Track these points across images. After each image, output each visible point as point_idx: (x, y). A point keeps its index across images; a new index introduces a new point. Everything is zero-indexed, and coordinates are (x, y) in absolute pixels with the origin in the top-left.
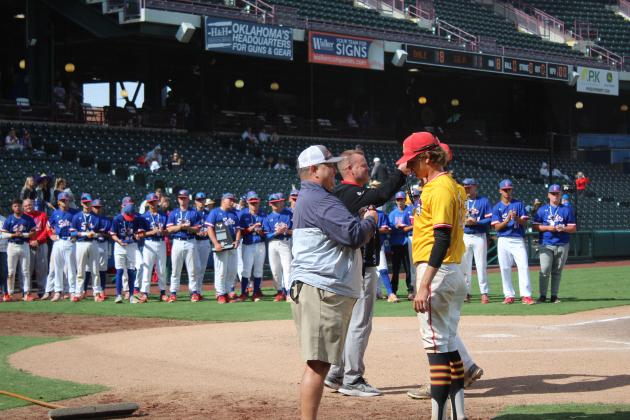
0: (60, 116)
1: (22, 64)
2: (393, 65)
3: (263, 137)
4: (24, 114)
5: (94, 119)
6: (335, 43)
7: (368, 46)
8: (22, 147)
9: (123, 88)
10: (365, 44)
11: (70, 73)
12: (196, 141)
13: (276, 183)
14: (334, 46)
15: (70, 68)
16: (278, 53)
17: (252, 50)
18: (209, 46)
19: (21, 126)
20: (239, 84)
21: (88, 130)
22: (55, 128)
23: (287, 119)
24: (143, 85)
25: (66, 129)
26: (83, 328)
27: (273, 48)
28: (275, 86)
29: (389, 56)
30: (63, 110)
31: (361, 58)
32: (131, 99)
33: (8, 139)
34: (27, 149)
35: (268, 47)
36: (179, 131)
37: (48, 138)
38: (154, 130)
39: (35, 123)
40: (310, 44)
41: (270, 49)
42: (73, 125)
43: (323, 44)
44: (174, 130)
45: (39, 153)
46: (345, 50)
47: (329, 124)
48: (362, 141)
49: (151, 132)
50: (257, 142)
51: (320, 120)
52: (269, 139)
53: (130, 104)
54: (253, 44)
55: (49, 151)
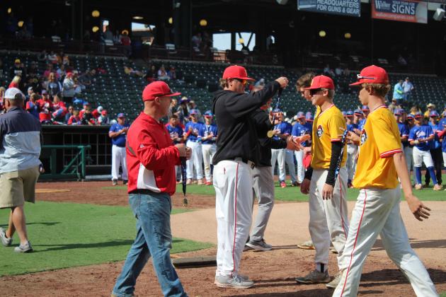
0: (195, 56)
1: (171, 21)
2: (434, 20)
3: (338, 71)
4: (171, 55)
5: (219, 59)
6: (392, 4)
7: (416, 6)
8: (169, 78)
9: (240, 37)
10: (414, 4)
11: (203, 26)
12: (291, 74)
13: (347, 104)
14: (391, 6)
15: (203, 23)
16: (350, 12)
17: (330, 10)
18: (300, 7)
19: (169, 64)
20: (322, 34)
21: (214, 66)
22: (192, 65)
23: (356, 59)
24: (254, 35)
25: (200, 65)
26: (205, 204)
27: (346, 8)
28: (348, 35)
29: (431, 13)
30: (198, 53)
31: (411, 14)
32: (246, 45)
33: (160, 73)
34: (173, 79)
35: (342, 7)
36: (278, 67)
37: (187, 72)
38: (261, 66)
39: (178, 62)
40: (373, 5)
41: (344, 9)
42: (205, 63)
43: (382, 5)
44: (275, 67)
45: (181, 82)
46: (399, 9)
47: (386, 63)
48: (410, 75)
49: (259, 68)
50: (334, 75)
51: (379, 60)
52: (342, 73)
53: (245, 48)
54: (331, 5)
55: (187, 81)
